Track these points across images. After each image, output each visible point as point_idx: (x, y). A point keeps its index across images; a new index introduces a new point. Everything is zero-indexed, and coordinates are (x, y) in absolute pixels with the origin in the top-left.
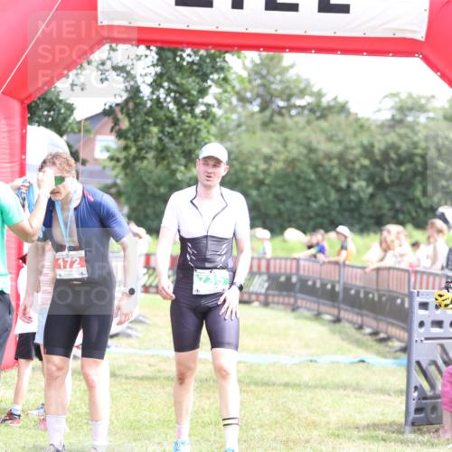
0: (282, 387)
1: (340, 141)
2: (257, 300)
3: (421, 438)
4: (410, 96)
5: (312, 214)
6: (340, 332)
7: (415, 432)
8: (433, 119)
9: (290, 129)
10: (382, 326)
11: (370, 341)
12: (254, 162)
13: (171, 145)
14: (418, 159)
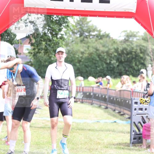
0: (88, 131)
1: (107, 47)
2: (79, 101)
3: (135, 148)
4: (131, 31)
5: (98, 72)
6: (108, 112)
7: (133, 146)
8: (138, 39)
9: (90, 43)
10: (122, 110)
11: (118, 115)
12: (78, 54)
13: (49, 48)
14: (133, 53)
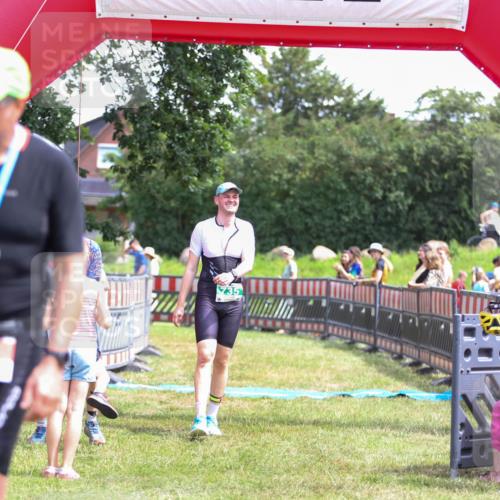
0: (310, 427)
1: (374, 146)
3: (469, 482)
4: (452, 93)
5: (344, 230)
6: (376, 363)
7: (462, 475)
8: (479, 119)
10: (424, 355)
11: (411, 372)
12: (276, 172)
13: (182, 153)
14: (463, 165)
